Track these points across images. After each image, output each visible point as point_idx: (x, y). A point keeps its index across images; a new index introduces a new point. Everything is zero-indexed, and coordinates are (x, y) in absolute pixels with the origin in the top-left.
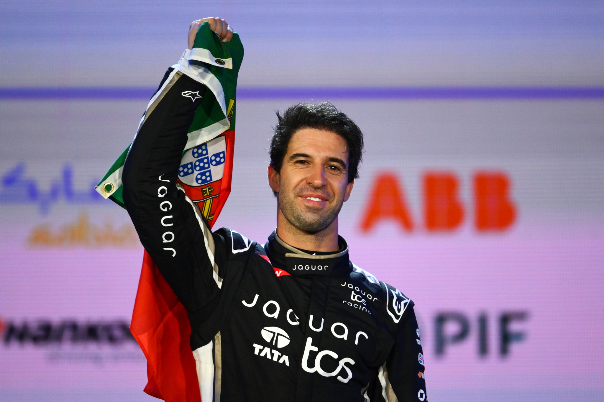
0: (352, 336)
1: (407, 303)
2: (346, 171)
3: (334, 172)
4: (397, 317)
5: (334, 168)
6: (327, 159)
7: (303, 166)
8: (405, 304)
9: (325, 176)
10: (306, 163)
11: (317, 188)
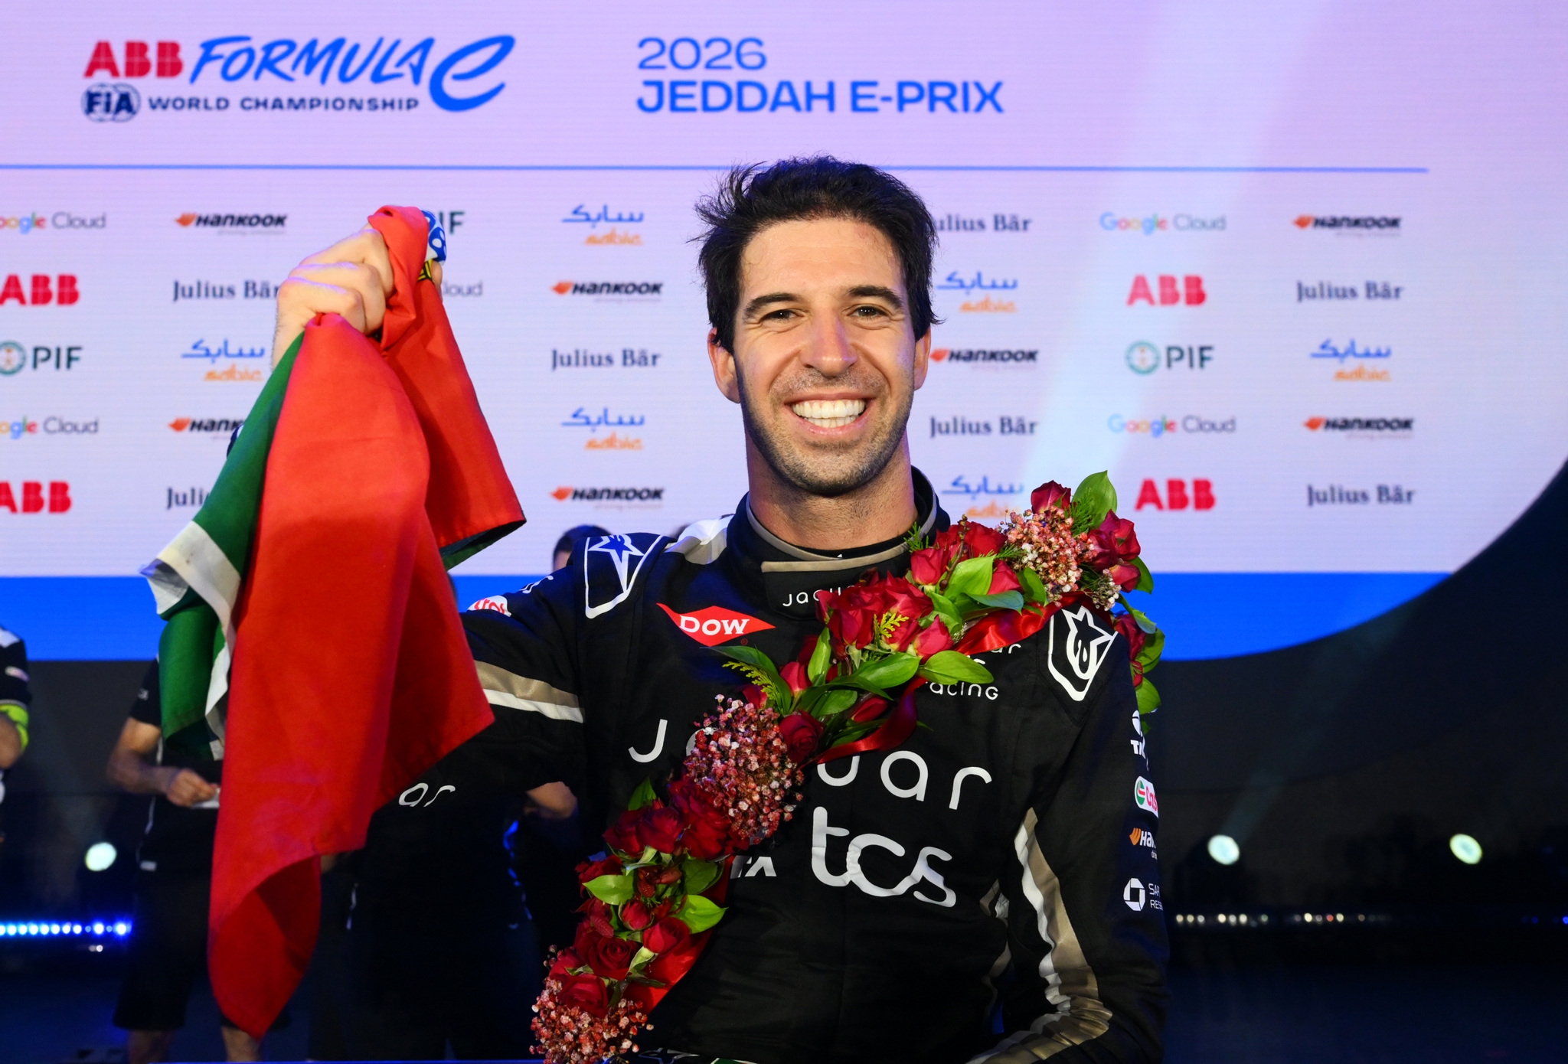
0: (939, 786)
1: (1107, 642)
2: (902, 313)
3: (870, 321)
4: (1079, 684)
5: (869, 311)
6: (845, 292)
7: (784, 325)
8: (1101, 648)
9: (850, 340)
10: (792, 316)
11: (831, 377)
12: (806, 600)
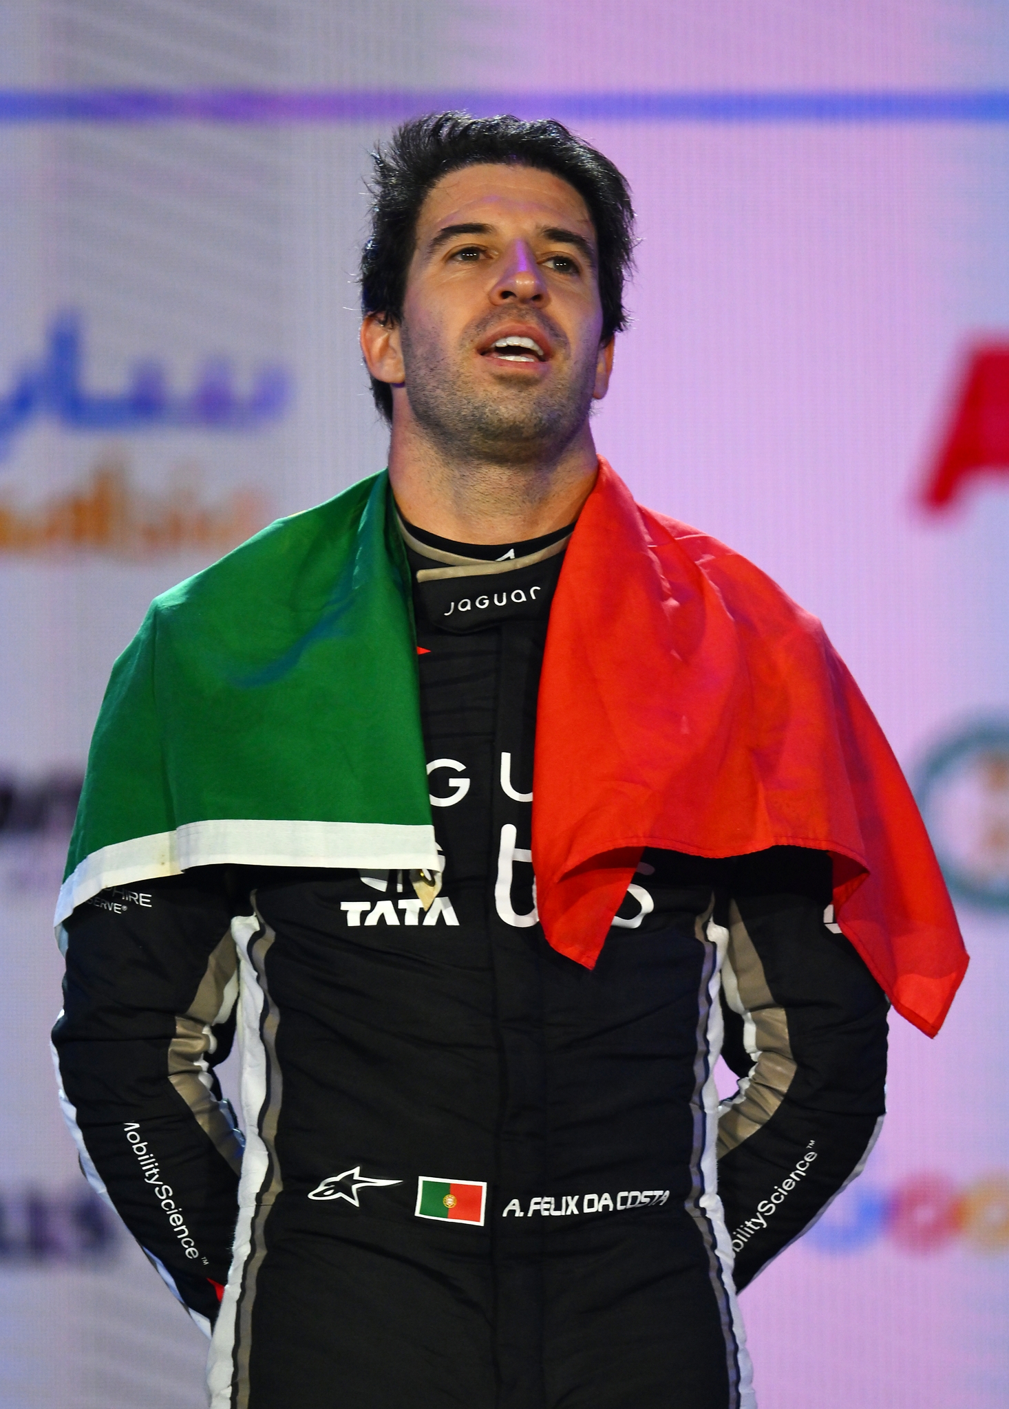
12: (468, 608)
